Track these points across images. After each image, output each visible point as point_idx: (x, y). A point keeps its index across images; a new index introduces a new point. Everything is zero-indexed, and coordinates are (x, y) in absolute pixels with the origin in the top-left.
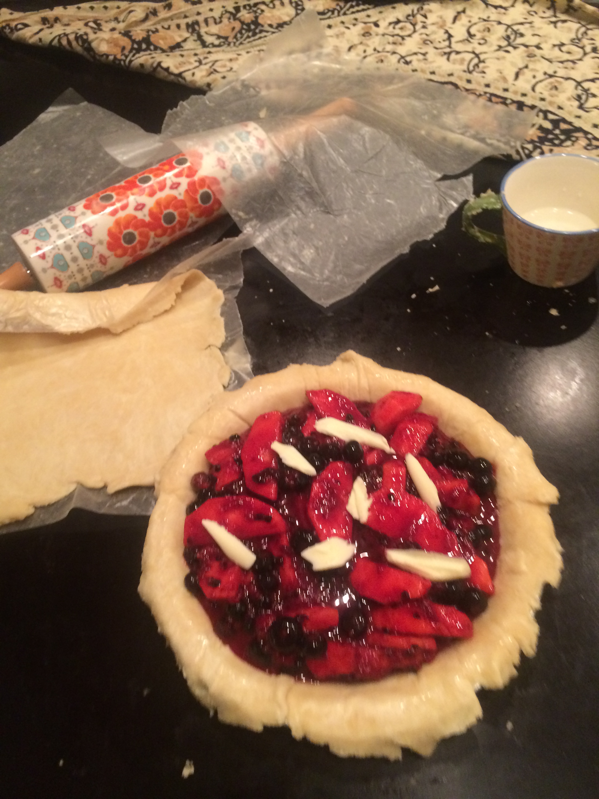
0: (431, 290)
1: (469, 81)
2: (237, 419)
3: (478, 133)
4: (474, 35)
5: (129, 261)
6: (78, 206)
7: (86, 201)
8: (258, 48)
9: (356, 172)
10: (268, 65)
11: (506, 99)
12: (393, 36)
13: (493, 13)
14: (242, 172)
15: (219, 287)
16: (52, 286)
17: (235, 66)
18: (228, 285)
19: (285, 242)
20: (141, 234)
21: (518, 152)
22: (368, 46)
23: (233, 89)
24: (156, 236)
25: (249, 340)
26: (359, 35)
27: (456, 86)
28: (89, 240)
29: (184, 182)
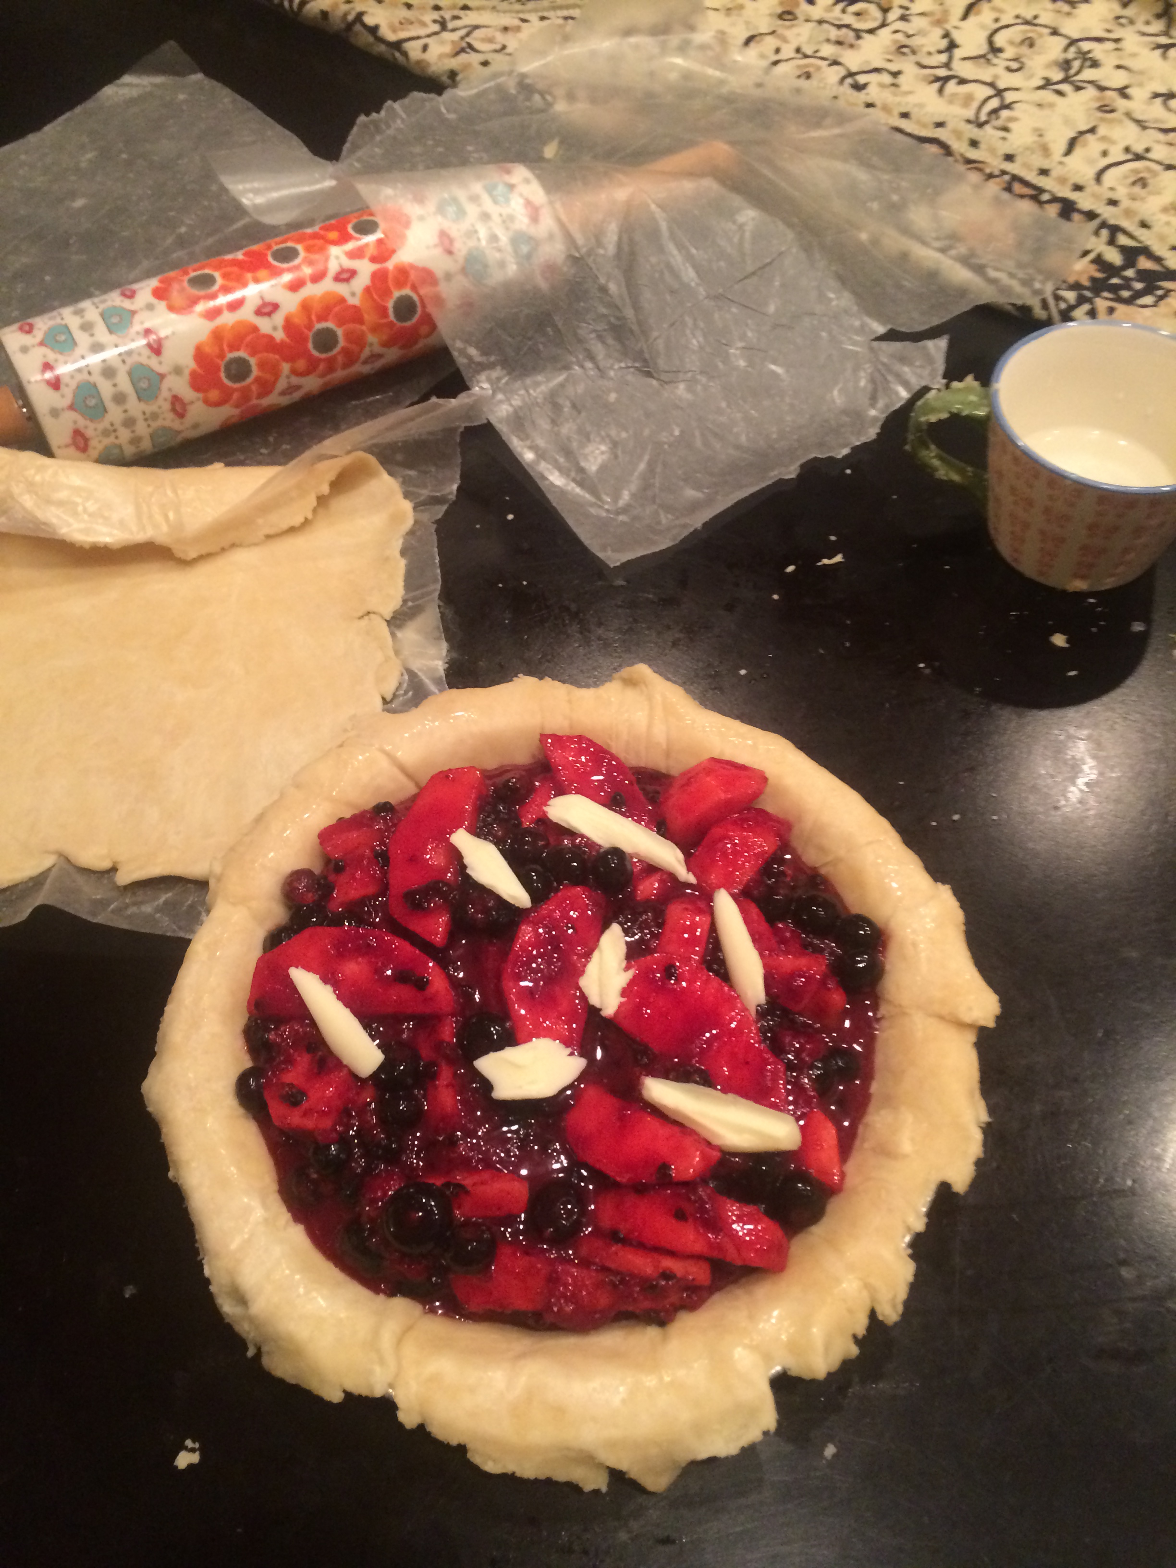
0: (826, 561)
1: (974, 143)
2: (396, 772)
3: (972, 254)
4: (1000, 50)
5: (233, 416)
6: (142, 288)
7: (161, 281)
8: (566, 13)
9: (717, 297)
10: (576, 50)
11: (1041, 190)
12: (839, 27)
13: (1045, 10)
14: (486, 266)
15: (407, 495)
16: (67, 446)
17: (512, 42)
18: (425, 493)
19: (554, 422)
20: (261, 365)
21: (1045, 305)
22: (785, 40)
23: (500, 90)
24: (294, 372)
25: (449, 613)
26: (771, 15)
27: (947, 150)
28: (153, 362)
29: (365, 269)
